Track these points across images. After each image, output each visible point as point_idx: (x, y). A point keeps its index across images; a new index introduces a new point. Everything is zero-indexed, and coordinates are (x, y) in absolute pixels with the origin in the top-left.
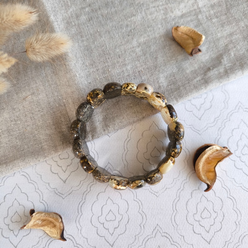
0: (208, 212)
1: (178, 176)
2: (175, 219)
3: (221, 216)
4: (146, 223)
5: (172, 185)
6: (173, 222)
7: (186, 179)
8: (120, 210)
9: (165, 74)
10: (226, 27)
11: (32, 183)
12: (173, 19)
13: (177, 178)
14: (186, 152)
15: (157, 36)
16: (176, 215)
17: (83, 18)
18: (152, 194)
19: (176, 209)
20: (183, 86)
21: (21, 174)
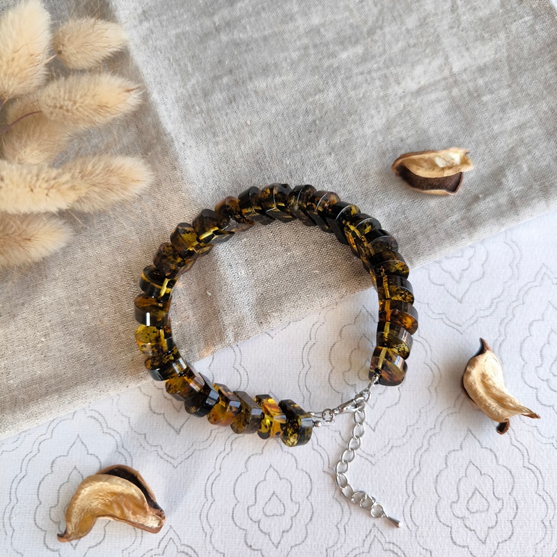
0: (484, 499)
1: (417, 421)
2: (413, 512)
3: (511, 508)
4: (350, 522)
5: (405, 440)
6: (407, 520)
7: (433, 427)
8: (293, 493)
9: (387, 210)
10: (509, 111)
11: (110, 434)
12: (401, 98)
13: (414, 425)
14: (433, 369)
15: (368, 131)
16: (413, 504)
17: (218, 97)
18: (363, 459)
19: (413, 491)
20: (424, 232)
21: (88, 415)
